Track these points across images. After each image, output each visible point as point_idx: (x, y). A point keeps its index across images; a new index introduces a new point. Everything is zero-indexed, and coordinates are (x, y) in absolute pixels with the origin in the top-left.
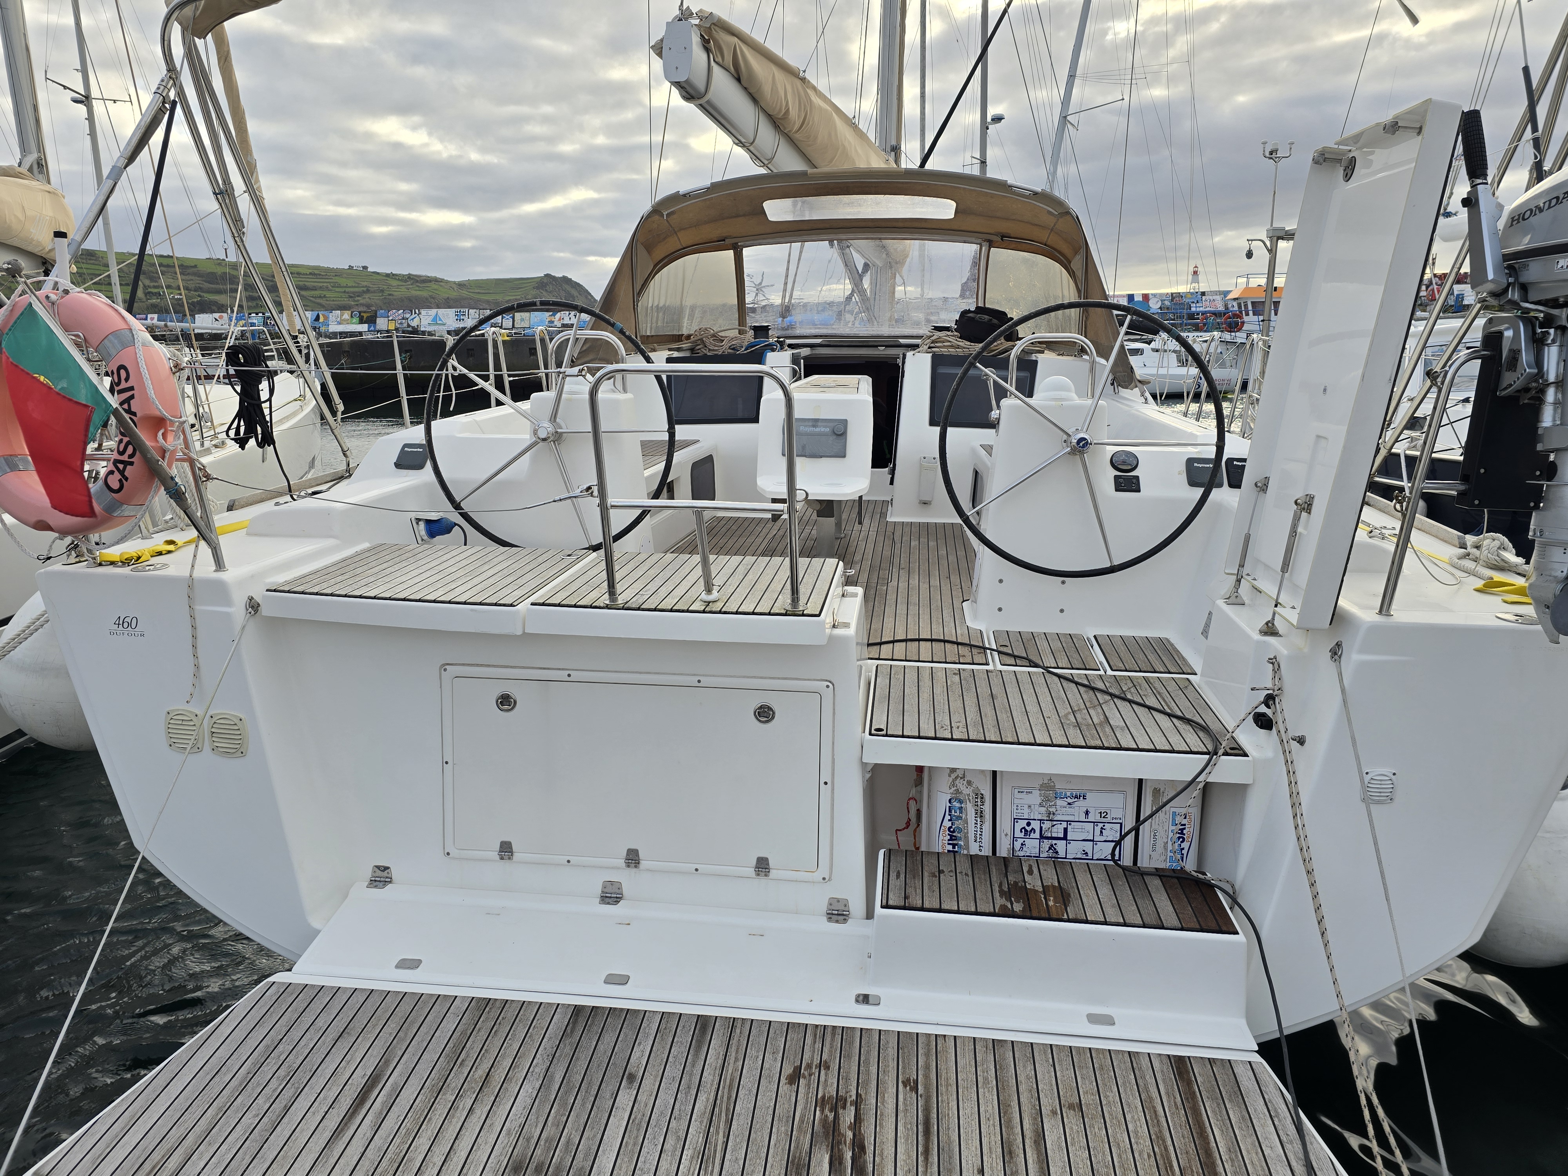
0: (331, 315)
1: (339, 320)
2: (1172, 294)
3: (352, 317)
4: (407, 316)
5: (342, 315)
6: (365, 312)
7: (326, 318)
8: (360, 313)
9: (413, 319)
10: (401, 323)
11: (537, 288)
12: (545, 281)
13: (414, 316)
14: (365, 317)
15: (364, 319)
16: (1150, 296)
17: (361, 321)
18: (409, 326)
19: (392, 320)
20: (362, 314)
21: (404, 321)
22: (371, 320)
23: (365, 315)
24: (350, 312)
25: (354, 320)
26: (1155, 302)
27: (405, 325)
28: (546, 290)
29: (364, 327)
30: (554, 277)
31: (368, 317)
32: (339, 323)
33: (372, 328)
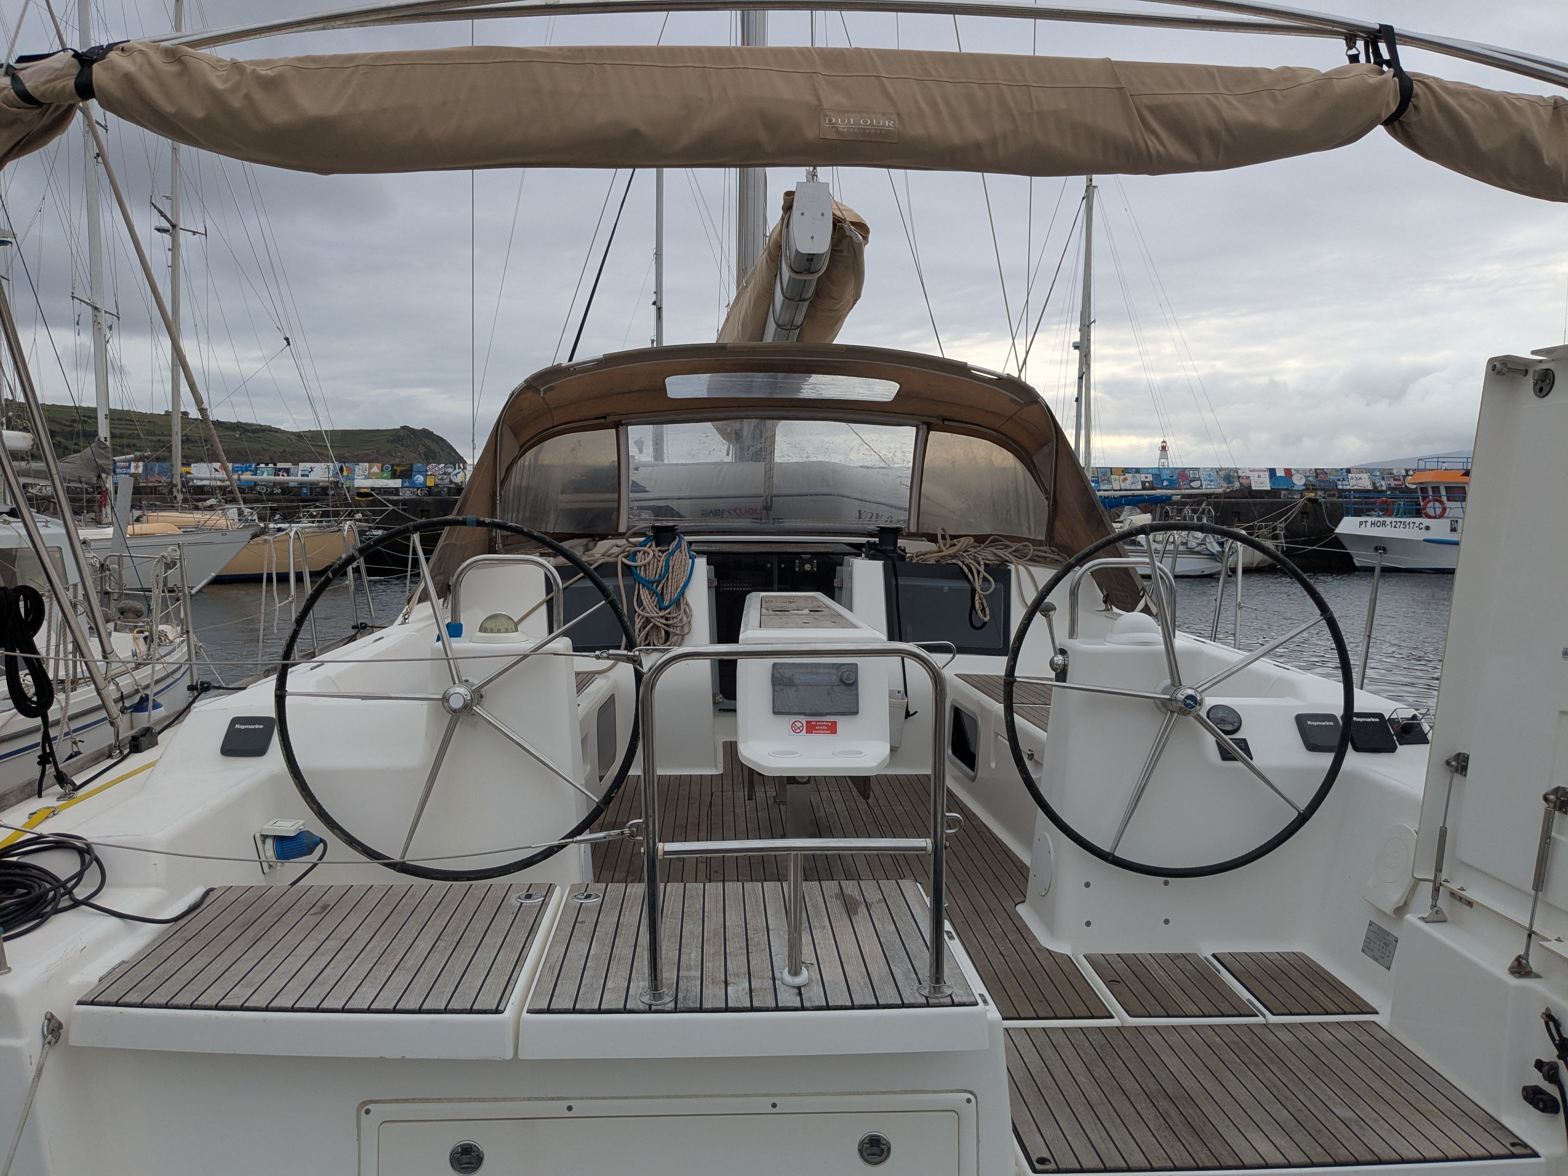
0: (357, 468)
1: (367, 473)
2: (1316, 470)
3: (382, 470)
4: (450, 470)
5: (370, 468)
6: (398, 465)
7: (352, 471)
8: (392, 466)
9: (456, 475)
10: (442, 479)
11: (392, 442)
12: (402, 434)
13: (457, 471)
14: (398, 471)
15: (398, 474)
16: (1293, 472)
17: (394, 476)
18: (451, 482)
19: (431, 475)
20: (395, 468)
21: (445, 477)
22: (406, 474)
23: (399, 469)
24: (380, 465)
25: (385, 475)
26: (1298, 478)
27: (447, 481)
28: (403, 445)
29: (397, 483)
30: (413, 430)
31: (402, 471)
32: (368, 477)
33: (407, 484)
